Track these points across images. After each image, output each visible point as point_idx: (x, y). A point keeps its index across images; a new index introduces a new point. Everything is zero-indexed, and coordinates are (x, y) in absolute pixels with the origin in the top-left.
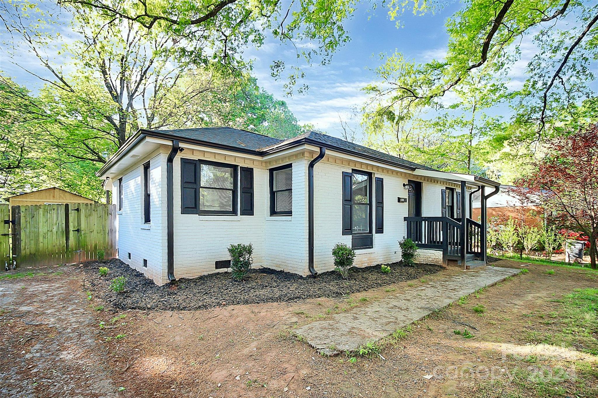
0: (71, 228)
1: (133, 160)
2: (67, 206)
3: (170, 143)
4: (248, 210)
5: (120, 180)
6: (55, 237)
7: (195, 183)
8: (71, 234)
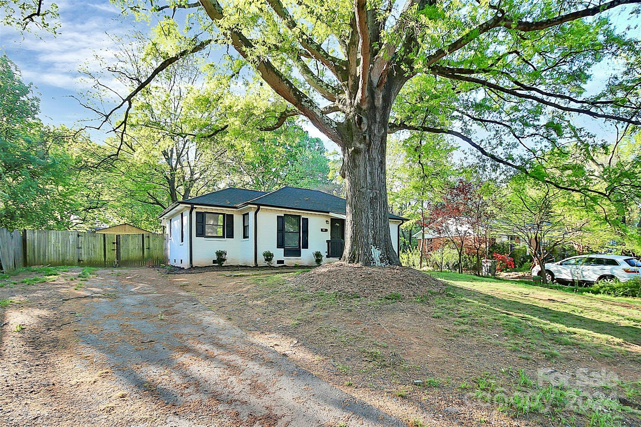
0: (145, 247)
1: (175, 212)
2: (143, 234)
3: (190, 206)
4: (230, 235)
5: (171, 220)
6: (137, 251)
7: (203, 223)
8: (145, 250)
